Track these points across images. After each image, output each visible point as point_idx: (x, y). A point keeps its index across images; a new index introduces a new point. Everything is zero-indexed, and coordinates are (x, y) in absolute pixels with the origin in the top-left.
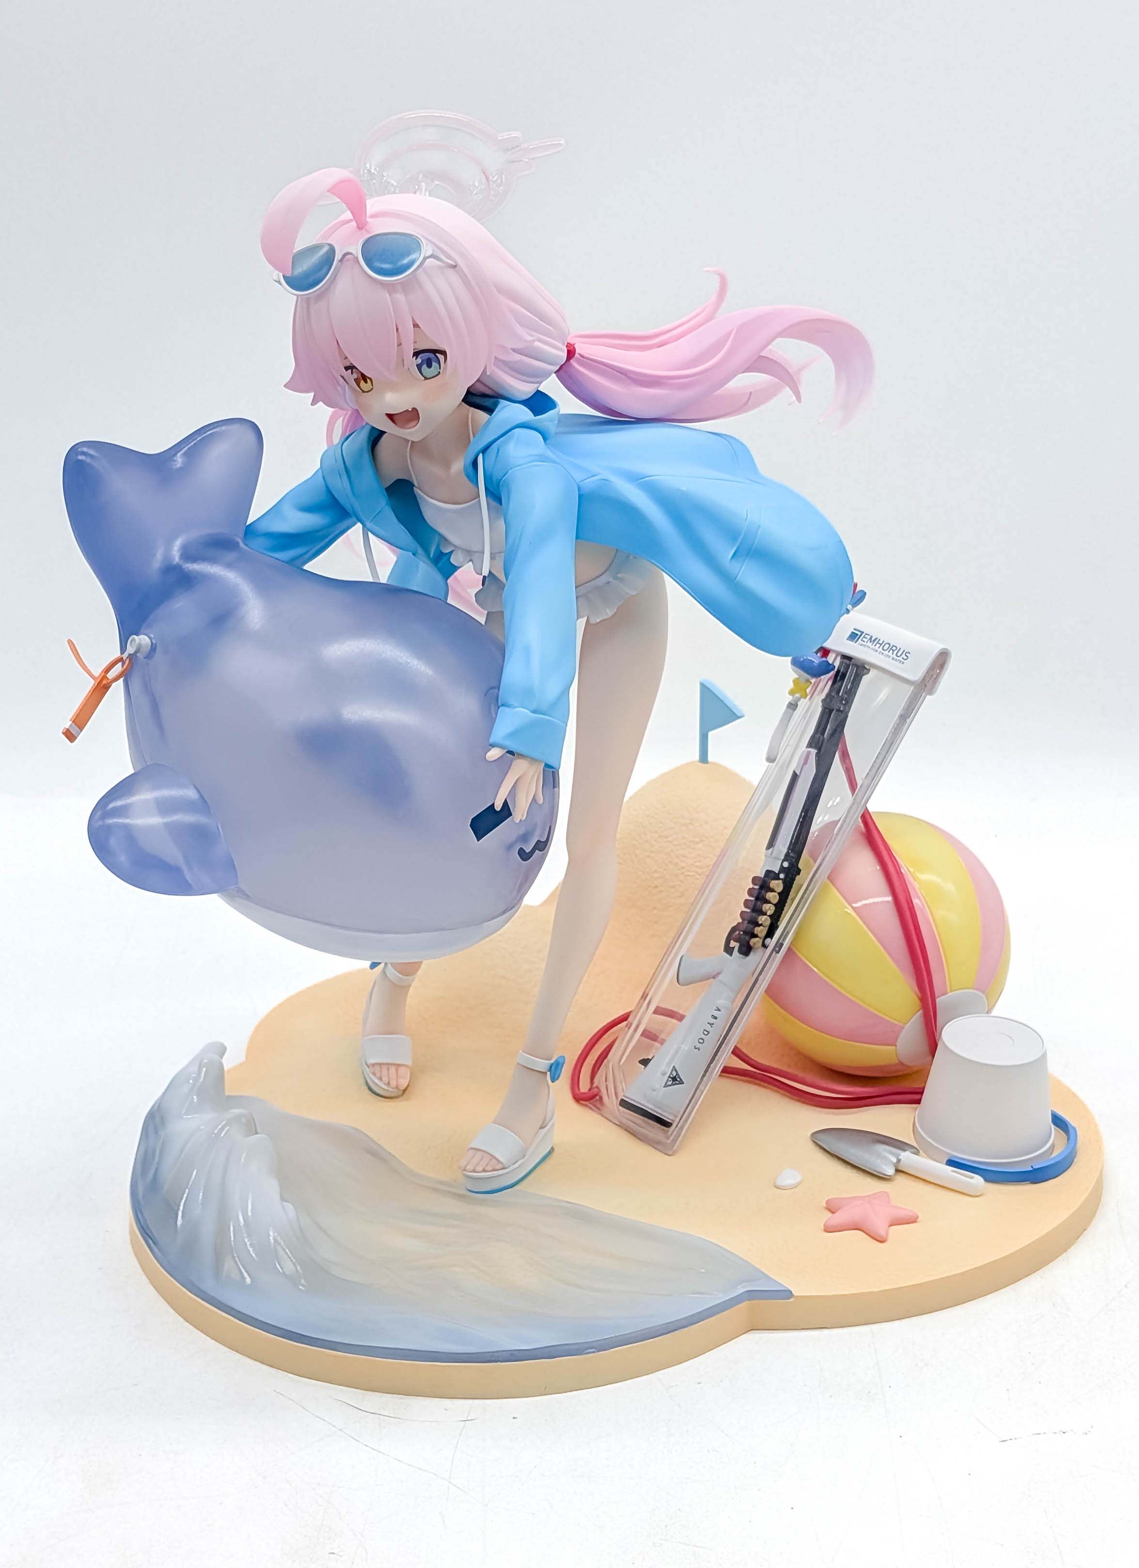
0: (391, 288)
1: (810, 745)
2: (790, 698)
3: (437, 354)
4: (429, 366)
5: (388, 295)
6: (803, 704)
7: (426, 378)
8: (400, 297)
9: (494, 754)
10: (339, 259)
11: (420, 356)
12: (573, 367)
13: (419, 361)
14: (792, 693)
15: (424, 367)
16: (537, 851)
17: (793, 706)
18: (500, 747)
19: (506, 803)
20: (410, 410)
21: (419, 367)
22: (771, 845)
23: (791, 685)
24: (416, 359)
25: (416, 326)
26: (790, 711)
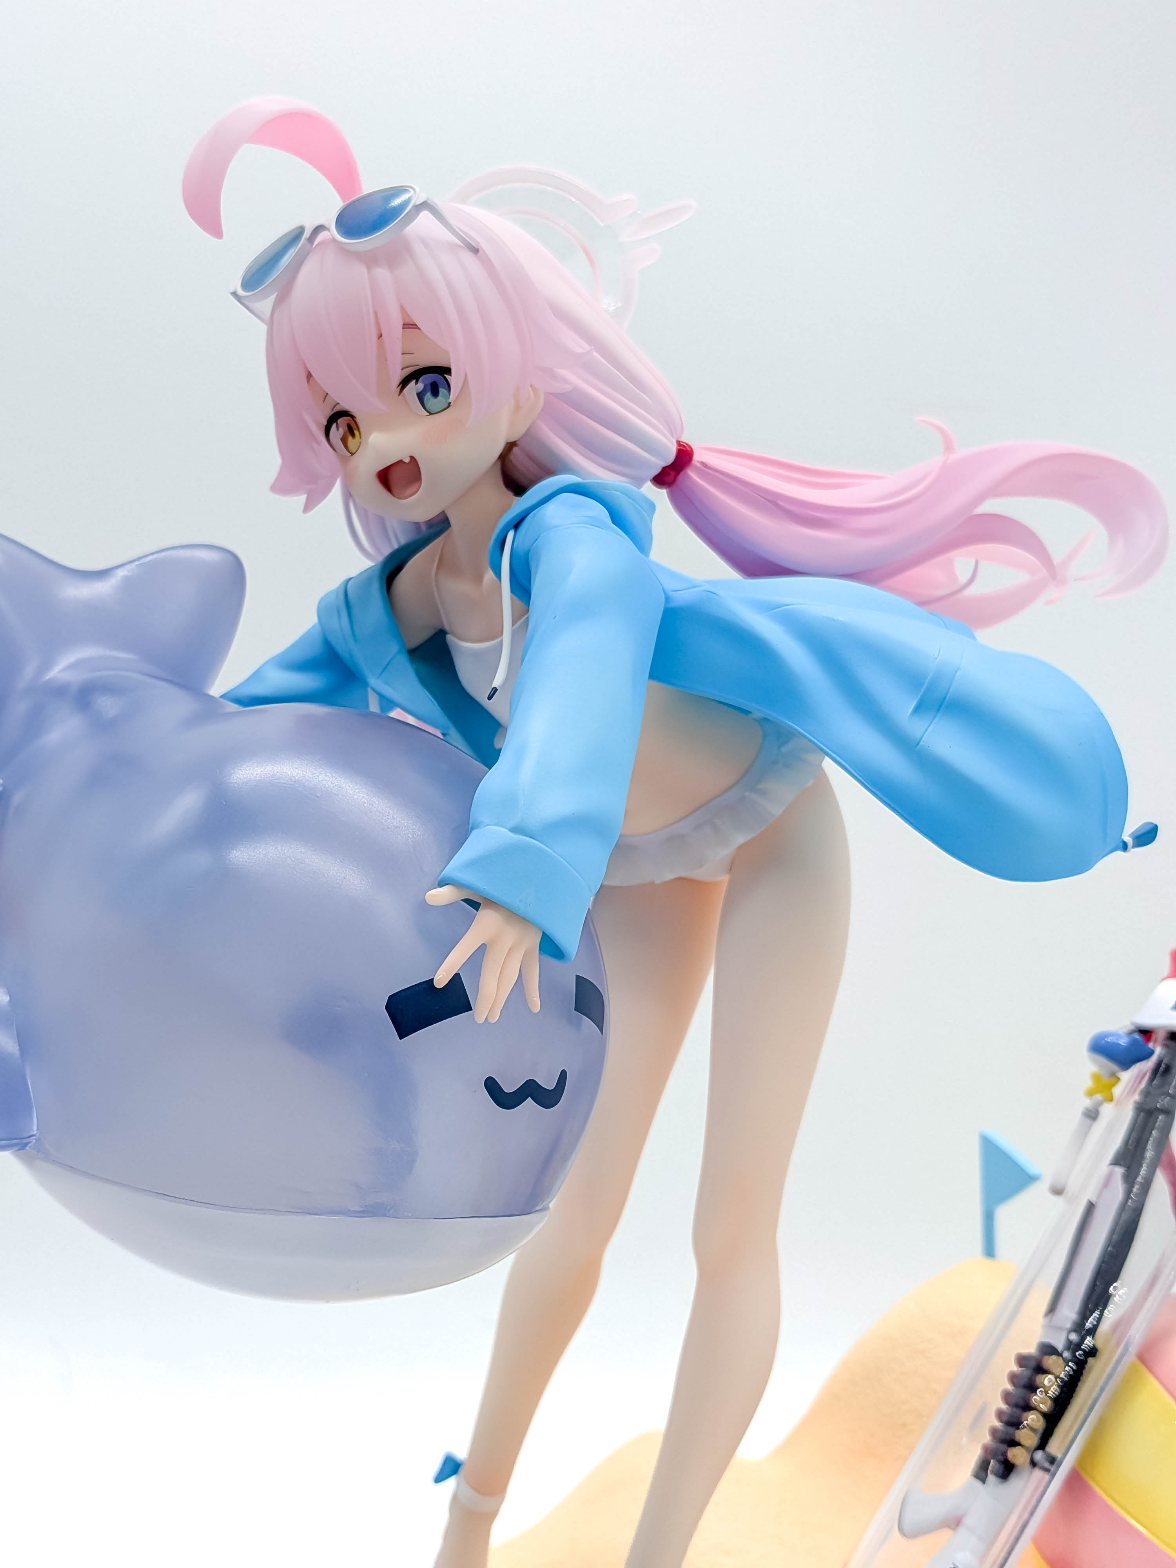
0: (370, 260)
1: (1116, 1162)
2: (1087, 1102)
3: (445, 375)
4: (435, 393)
5: (364, 270)
6: (1107, 1110)
7: (431, 414)
8: (382, 273)
9: (442, 895)
10: (308, 236)
11: (421, 379)
12: (691, 478)
13: (421, 386)
14: (1090, 1094)
15: (428, 395)
16: (529, 1098)
17: (1092, 1115)
18: (453, 885)
19: (456, 979)
20: (407, 460)
21: (420, 396)
22: (1052, 1308)
23: (1089, 1083)
24: (416, 383)
25: (409, 326)
26: (1088, 1121)
